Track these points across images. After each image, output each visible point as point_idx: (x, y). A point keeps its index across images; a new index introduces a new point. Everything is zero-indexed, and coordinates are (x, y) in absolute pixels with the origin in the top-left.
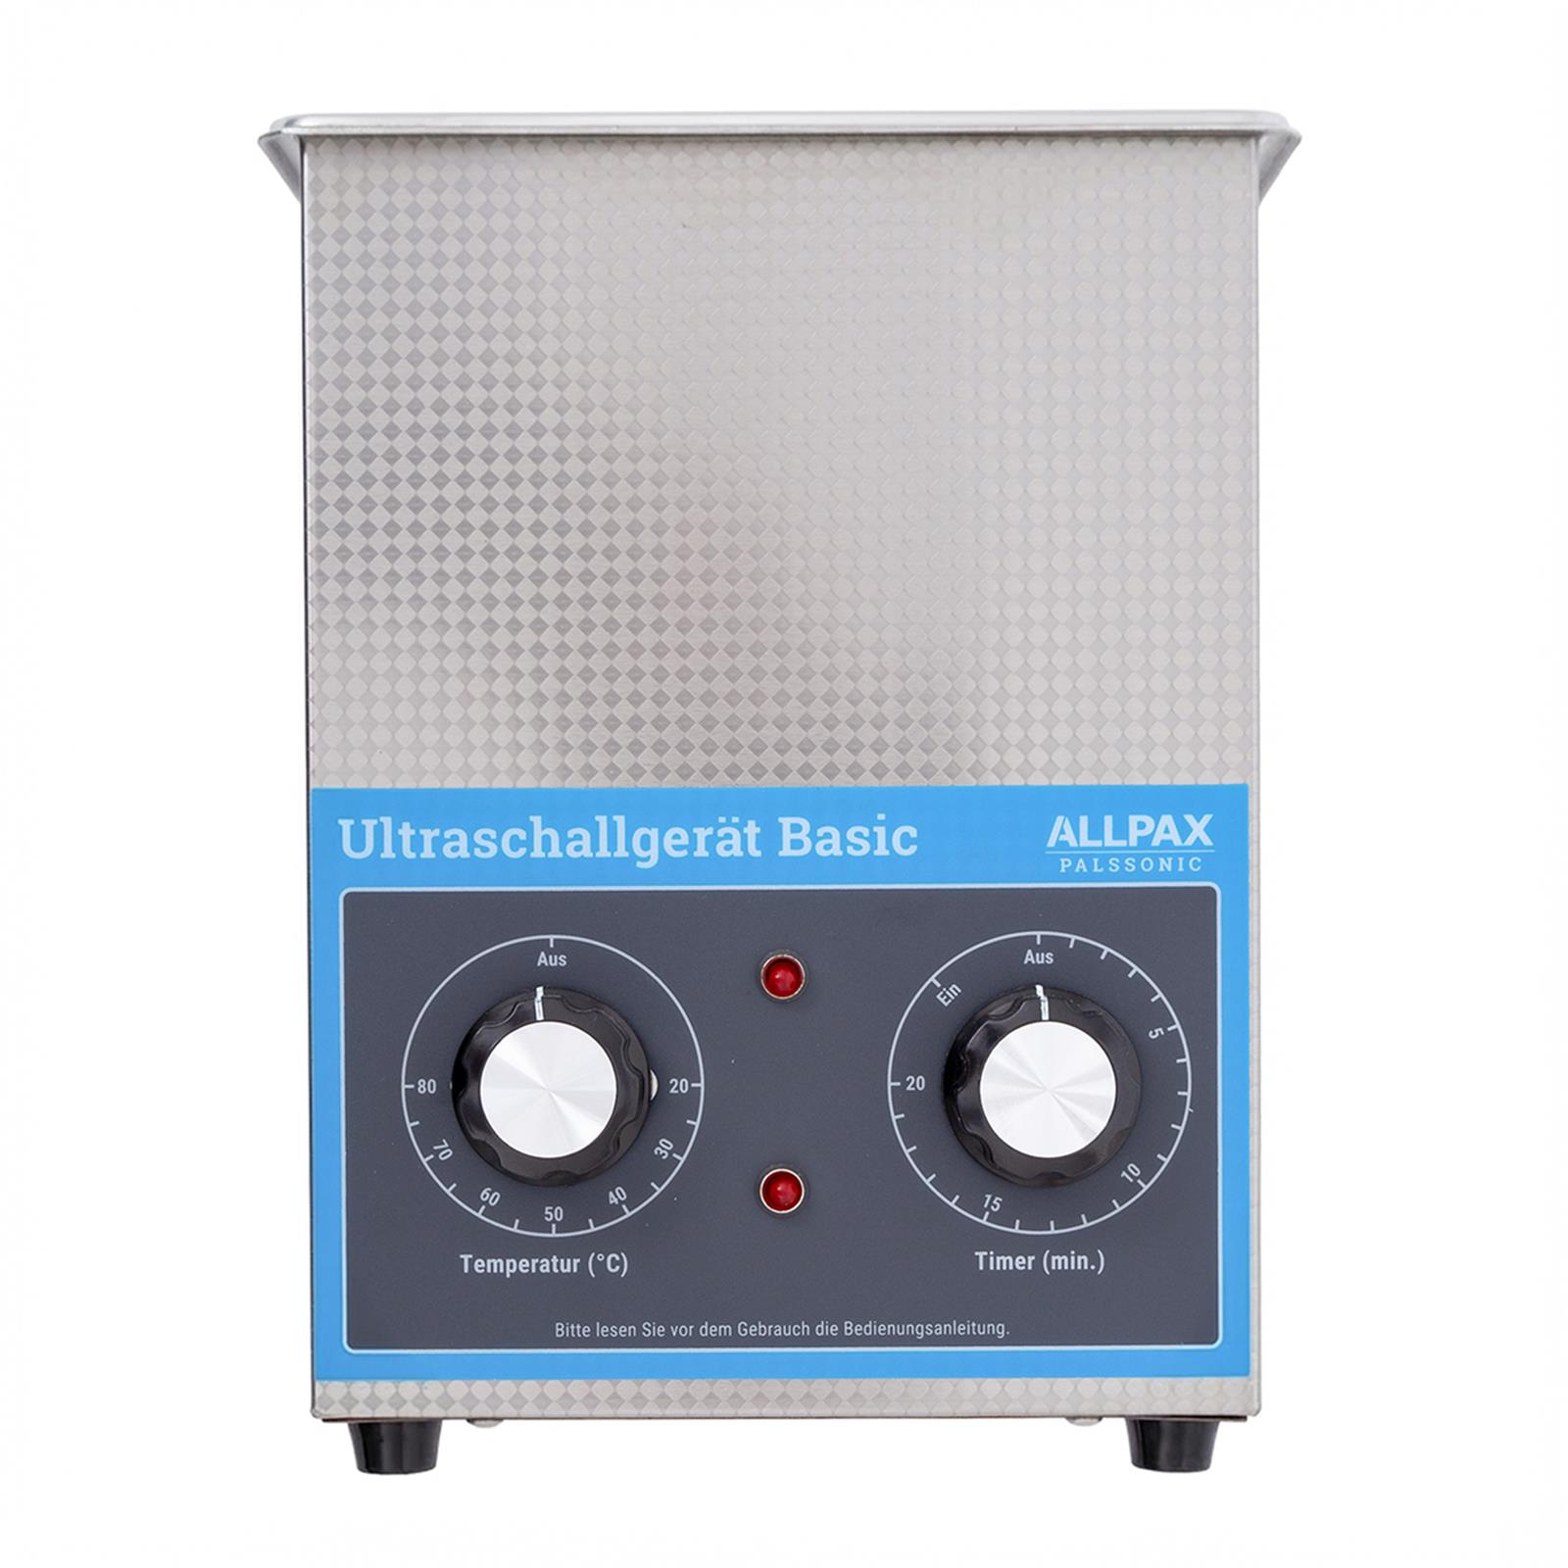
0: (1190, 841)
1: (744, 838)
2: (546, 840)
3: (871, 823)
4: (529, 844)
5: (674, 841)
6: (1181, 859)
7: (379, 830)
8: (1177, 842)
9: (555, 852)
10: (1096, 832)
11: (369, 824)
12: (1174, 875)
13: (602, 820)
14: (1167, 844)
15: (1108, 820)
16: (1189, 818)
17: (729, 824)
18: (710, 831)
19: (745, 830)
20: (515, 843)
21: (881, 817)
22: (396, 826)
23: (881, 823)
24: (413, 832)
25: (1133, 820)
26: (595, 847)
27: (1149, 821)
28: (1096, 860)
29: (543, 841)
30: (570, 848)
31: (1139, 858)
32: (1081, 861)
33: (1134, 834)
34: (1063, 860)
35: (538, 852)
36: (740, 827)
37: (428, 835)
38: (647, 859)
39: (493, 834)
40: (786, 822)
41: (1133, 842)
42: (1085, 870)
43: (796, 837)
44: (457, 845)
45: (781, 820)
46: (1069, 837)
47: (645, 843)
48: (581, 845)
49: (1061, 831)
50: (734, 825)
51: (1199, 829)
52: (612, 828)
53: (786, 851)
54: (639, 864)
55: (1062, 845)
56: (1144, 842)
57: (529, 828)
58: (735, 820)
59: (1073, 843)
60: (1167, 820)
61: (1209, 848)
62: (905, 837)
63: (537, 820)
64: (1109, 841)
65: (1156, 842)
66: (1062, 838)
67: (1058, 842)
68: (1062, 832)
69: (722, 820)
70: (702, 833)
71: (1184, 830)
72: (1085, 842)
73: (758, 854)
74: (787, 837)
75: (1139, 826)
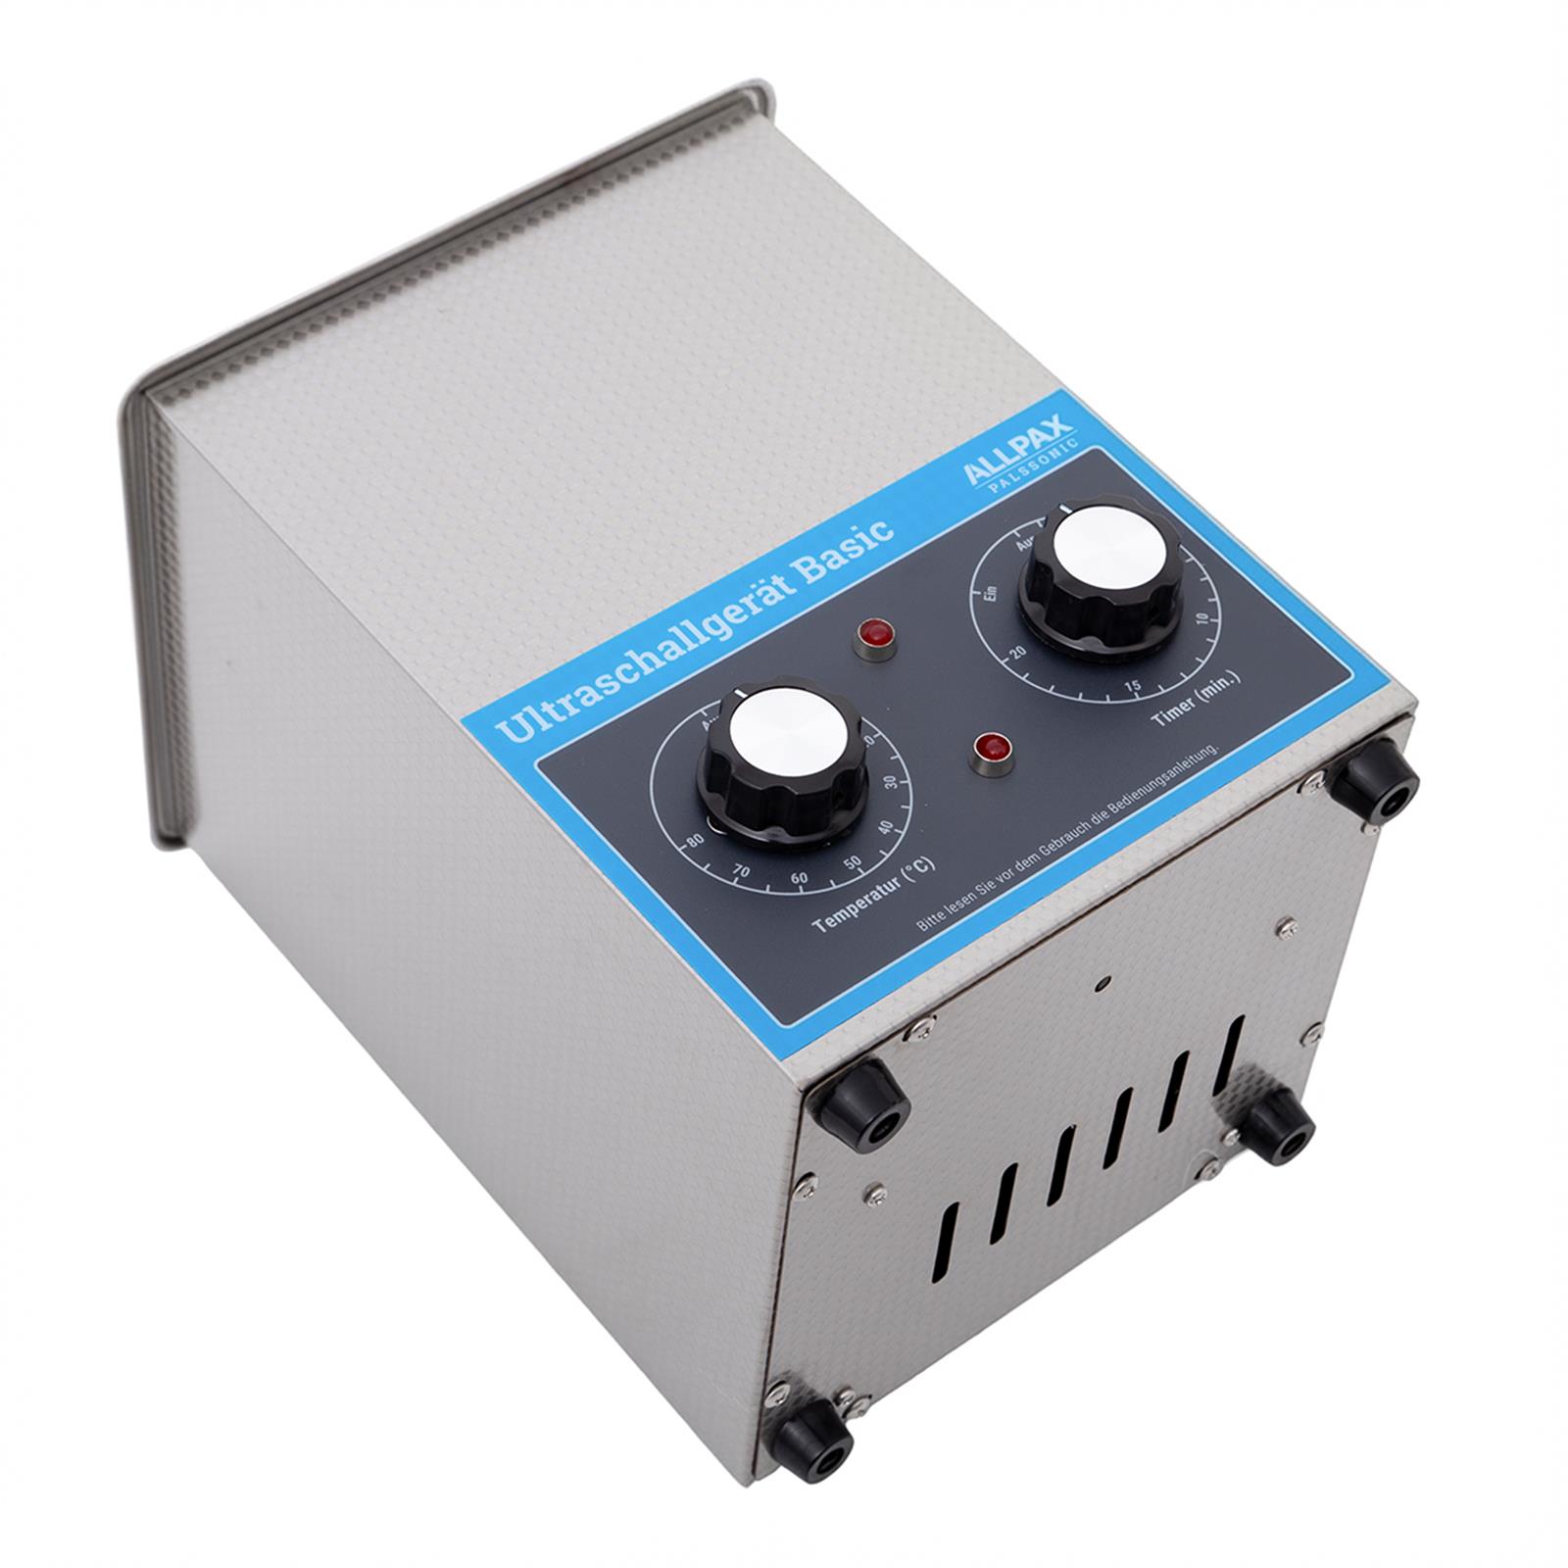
0: (1057, 434)
1: (777, 588)
2: (647, 660)
3: (852, 535)
4: (637, 668)
5: (732, 614)
6: (1061, 446)
7: (527, 716)
8: (1050, 438)
9: (659, 664)
10: (996, 462)
11: (518, 717)
12: (1066, 456)
13: (674, 629)
14: (1044, 444)
15: (997, 451)
16: (1045, 423)
17: (760, 586)
18: (751, 596)
19: (774, 583)
20: (628, 674)
21: (854, 528)
22: (538, 709)
23: (857, 532)
24: (553, 705)
25: (1012, 443)
26: (683, 646)
27: (1022, 438)
28: (1010, 475)
29: (645, 662)
30: (667, 655)
31: (1035, 460)
32: (1001, 481)
33: (1021, 450)
34: (990, 487)
35: (648, 670)
36: (769, 583)
37: (565, 701)
38: (725, 633)
39: (608, 677)
40: (796, 564)
41: (1024, 454)
42: (1009, 484)
43: (810, 569)
44: (590, 696)
45: (791, 565)
46: (981, 473)
47: (713, 624)
48: (673, 651)
49: (973, 473)
50: (764, 585)
51: (1056, 425)
52: (685, 630)
53: (811, 580)
54: (721, 639)
55: (981, 480)
56: (1030, 449)
57: (629, 660)
58: (762, 581)
59: (987, 475)
60: (1032, 432)
61: (1071, 431)
62: (879, 530)
63: (631, 653)
64: (1008, 461)
65: (1037, 445)
66: (978, 476)
67: (977, 479)
68: (975, 473)
69: (753, 586)
70: (747, 600)
71: (1050, 431)
72: (994, 470)
73: (794, 591)
74: (805, 572)
75: (1019, 444)
